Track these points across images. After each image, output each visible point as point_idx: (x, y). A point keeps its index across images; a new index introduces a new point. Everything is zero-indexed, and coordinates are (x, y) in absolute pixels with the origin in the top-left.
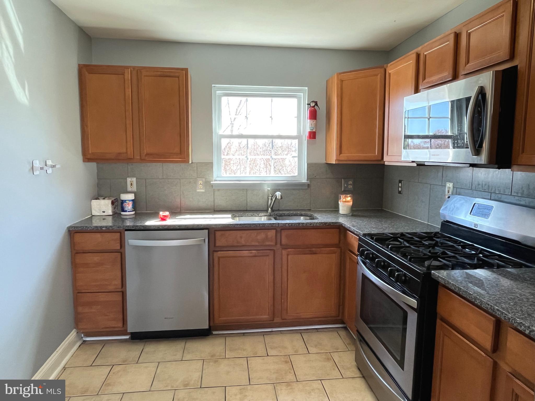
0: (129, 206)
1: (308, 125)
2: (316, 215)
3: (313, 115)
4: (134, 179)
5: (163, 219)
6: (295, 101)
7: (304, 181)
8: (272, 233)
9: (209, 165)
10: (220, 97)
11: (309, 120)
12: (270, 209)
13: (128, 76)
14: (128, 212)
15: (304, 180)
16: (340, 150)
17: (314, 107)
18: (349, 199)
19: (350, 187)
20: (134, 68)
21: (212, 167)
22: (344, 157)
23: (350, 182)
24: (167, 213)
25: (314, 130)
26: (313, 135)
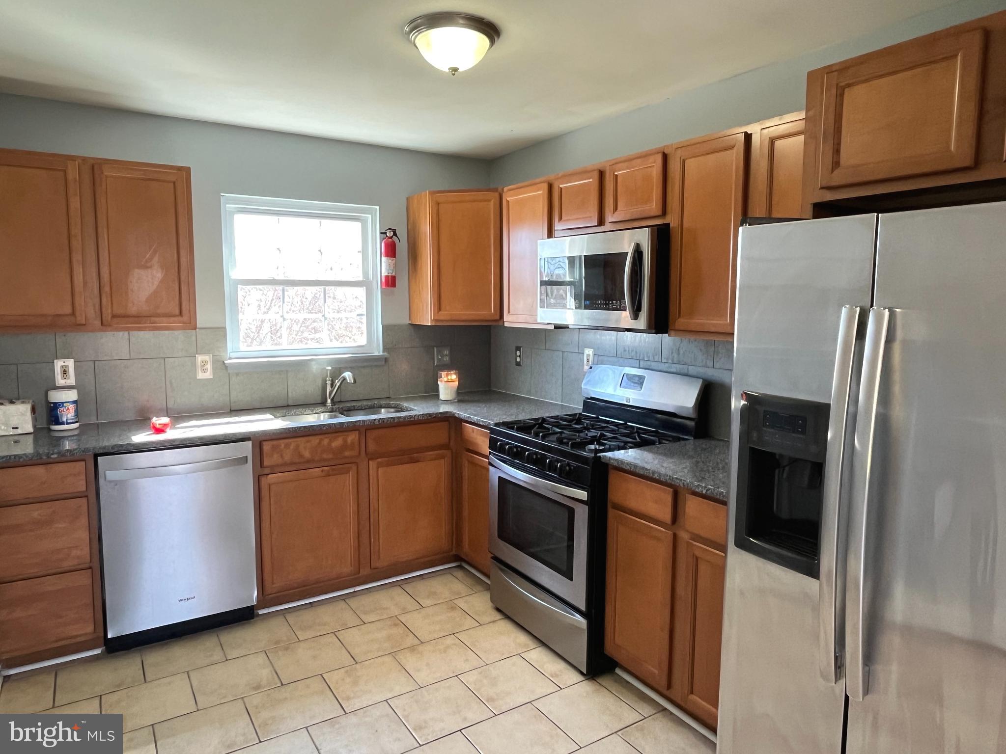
0: (68, 414)
1: (383, 267)
2: (405, 404)
3: (391, 251)
4: (70, 363)
5: (159, 431)
6: (357, 225)
7: (376, 354)
8: (352, 437)
9: (220, 332)
10: (232, 214)
11: (384, 259)
12: (329, 401)
13: (73, 173)
14: (68, 423)
15: (378, 350)
16: (439, 304)
17: (391, 238)
18: (454, 377)
19: (447, 359)
20: (84, 159)
21: (225, 336)
22: (444, 315)
23: (446, 352)
24: (165, 420)
25: (393, 274)
26: (391, 282)
